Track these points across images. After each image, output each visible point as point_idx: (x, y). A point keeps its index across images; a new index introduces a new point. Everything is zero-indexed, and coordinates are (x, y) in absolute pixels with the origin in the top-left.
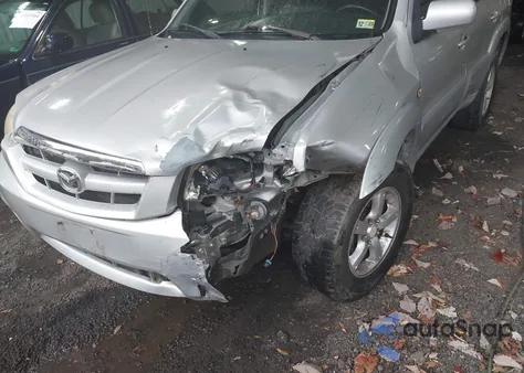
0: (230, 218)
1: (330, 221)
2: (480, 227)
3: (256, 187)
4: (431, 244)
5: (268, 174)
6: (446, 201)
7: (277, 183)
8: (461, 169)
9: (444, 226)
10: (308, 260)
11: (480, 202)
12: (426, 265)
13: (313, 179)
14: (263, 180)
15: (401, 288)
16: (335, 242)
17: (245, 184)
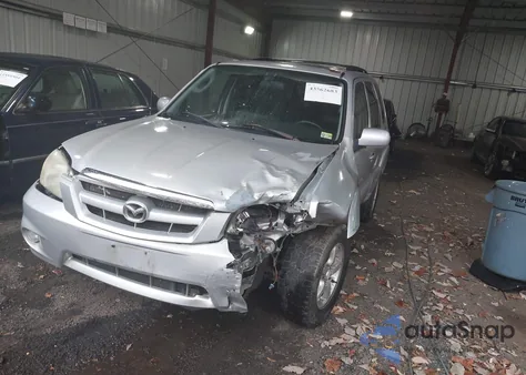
0: (252, 249)
1: (312, 260)
2: (385, 285)
3: (272, 230)
4: (355, 294)
5: (281, 221)
6: (358, 267)
7: (285, 228)
8: (363, 247)
9: (361, 283)
10: (293, 289)
11: (380, 270)
12: (356, 307)
13: (305, 228)
14: (276, 225)
15: (342, 321)
16: (315, 275)
17: (264, 226)
